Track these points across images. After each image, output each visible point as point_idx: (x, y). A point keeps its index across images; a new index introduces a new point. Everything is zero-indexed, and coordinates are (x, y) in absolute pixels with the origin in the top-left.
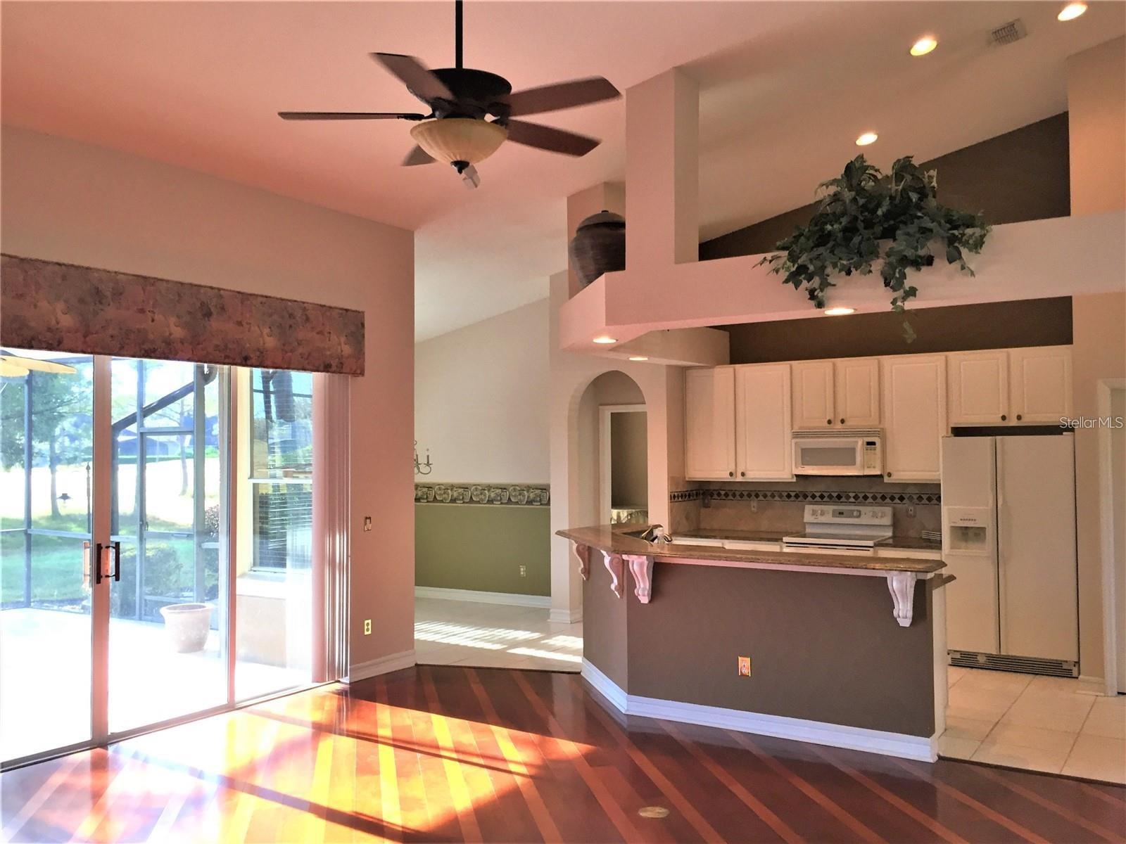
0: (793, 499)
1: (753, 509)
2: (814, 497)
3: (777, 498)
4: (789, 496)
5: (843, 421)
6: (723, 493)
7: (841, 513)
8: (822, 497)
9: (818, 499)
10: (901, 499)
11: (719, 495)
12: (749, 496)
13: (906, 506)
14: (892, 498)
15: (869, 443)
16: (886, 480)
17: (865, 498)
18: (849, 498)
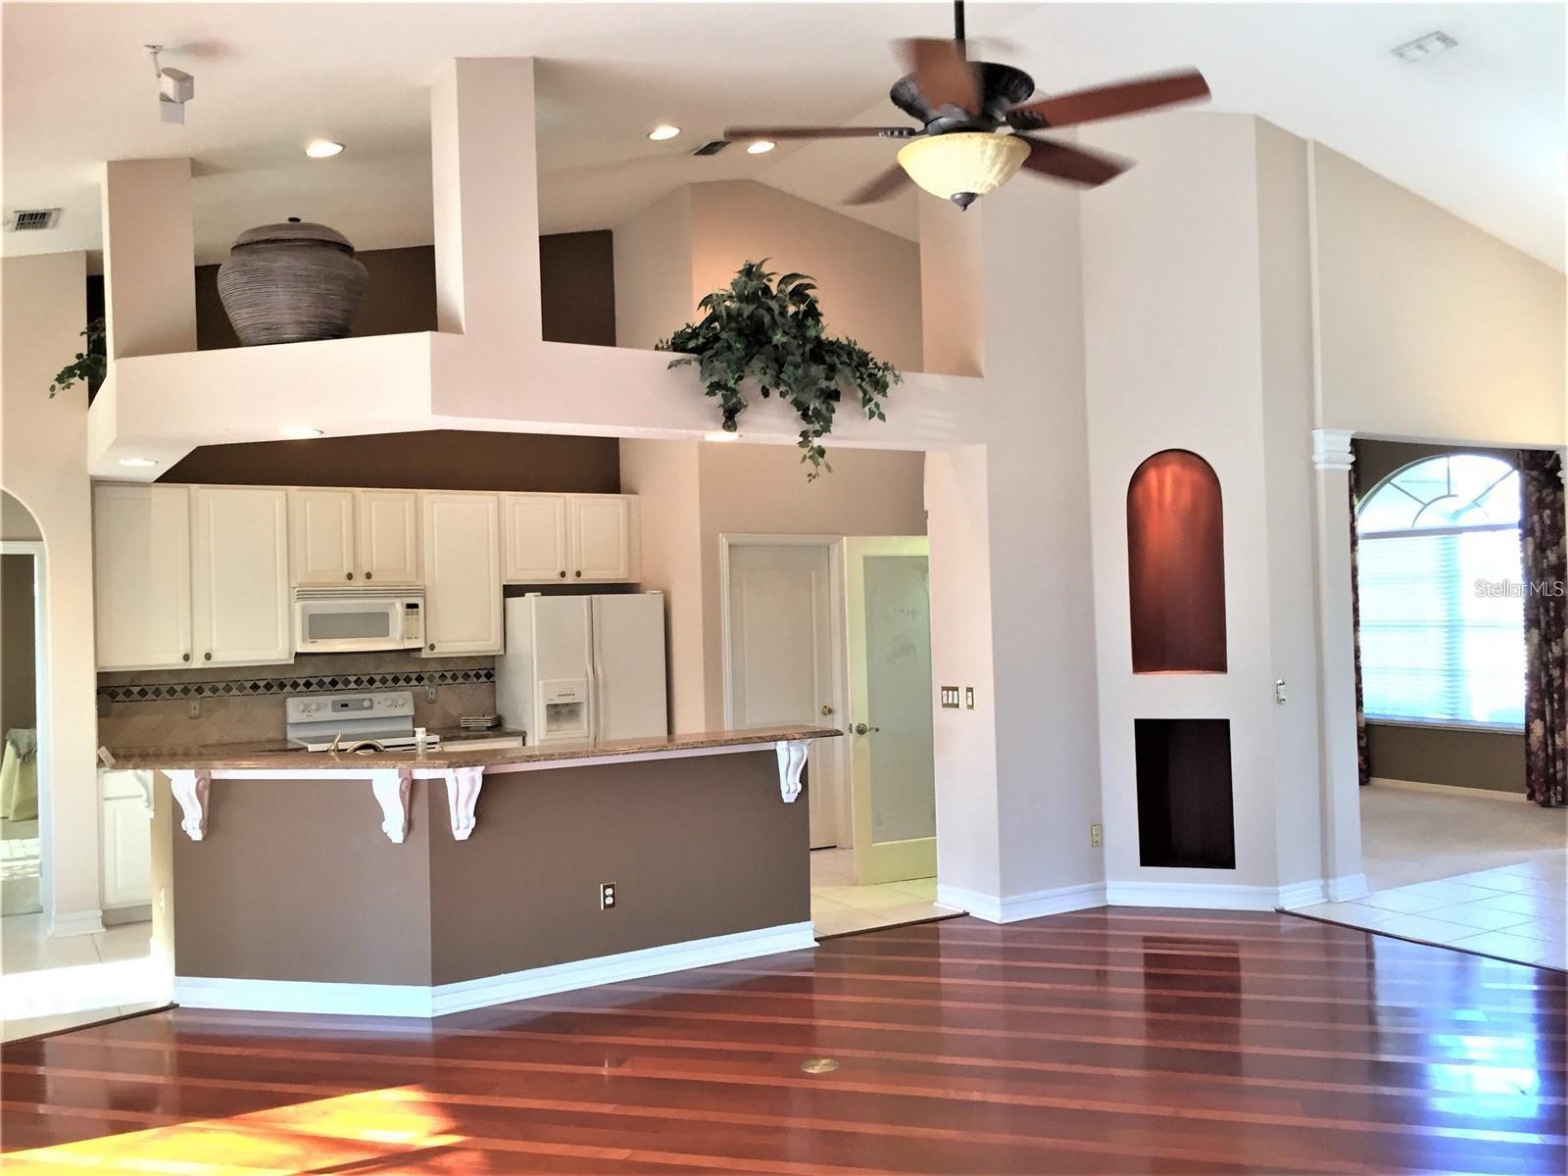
0: (262, 690)
1: (193, 712)
2: (295, 685)
3: (235, 692)
4: (255, 687)
5: (369, 576)
6: (135, 690)
7: (345, 705)
8: (308, 684)
9: (301, 688)
10: (420, 679)
11: (128, 693)
12: (186, 691)
13: (427, 688)
14: (408, 680)
15: (411, 606)
16: (424, 654)
17: (371, 681)
18: (347, 682)
